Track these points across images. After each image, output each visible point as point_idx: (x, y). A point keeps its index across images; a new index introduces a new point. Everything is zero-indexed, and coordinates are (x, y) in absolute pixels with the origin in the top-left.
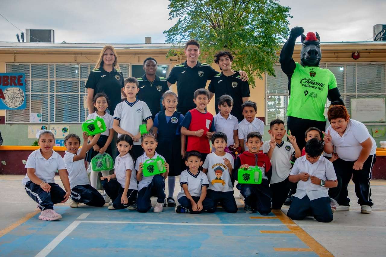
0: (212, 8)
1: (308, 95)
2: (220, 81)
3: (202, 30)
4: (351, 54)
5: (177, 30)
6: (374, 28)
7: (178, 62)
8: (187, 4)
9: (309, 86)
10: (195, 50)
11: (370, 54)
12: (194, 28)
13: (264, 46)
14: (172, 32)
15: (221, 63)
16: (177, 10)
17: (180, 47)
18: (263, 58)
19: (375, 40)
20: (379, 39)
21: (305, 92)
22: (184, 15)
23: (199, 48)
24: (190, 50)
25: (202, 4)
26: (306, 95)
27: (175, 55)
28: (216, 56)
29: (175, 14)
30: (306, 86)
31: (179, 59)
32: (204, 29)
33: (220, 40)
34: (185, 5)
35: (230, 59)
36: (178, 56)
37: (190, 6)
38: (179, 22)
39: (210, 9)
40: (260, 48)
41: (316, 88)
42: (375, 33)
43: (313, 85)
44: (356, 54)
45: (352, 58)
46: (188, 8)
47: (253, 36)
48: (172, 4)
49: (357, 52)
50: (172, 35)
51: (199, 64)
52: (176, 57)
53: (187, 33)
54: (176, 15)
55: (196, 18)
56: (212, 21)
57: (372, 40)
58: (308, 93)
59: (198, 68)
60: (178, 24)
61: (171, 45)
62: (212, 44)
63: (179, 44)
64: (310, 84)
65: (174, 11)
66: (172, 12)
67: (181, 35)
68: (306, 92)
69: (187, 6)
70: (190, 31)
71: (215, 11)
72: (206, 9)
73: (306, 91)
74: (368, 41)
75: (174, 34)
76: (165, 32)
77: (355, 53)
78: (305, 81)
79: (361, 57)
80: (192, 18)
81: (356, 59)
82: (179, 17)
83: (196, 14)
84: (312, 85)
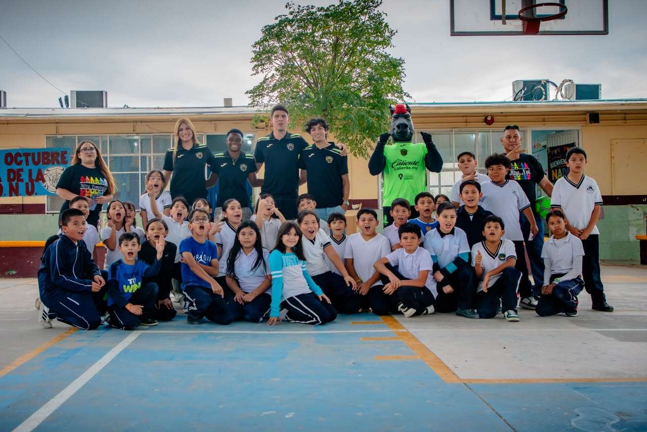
0: (307, 62)
1: (403, 178)
2: (312, 154)
3: (295, 90)
4: (484, 118)
5: (263, 89)
6: (513, 85)
7: (266, 130)
8: (275, 57)
9: (402, 168)
10: (284, 116)
11: (507, 117)
12: (285, 87)
13: (373, 109)
14: (257, 92)
15: (312, 132)
16: (263, 65)
17: (267, 111)
18: (373, 124)
19: (515, 99)
20: (520, 99)
21: (399, 176)
22: (271, 71)
23: (287, 113)
24: (277, 116)
25: (294, 57)
26: (401, 178)
27: (262, 121)
28: (307, 125)
29: (260, 69)
30: (398, 169)
31: (267, 126)
32: (297, 88)
33: (318, 102)
34: (273, 58)
35: (324, 129)
36: (266, 123)
37: (279, 60)
38: (266, 80)
39: (305, 63)
40: (369, 112)
41: (409, 168)
42: (514, 92)
43: (406, 166)
44: (489, 118)
45: (485, 124)
46: (277, 61)
47: (359, 97)
48: (256, 56)
49: (491, 116)
50: (256, 96)
51: (288, 135)
52: (263, 124)
53: (276, 94)
54: (262, 71)
55: (286, 73)
56: (307, 78)
57: (511, 99)
58: (402, 176)
59: (287, 139)
60: (264, 82)
61: (256, 108)
62: (308, 107)
63: (266, 108)
64: (402, 166)
65: (259, 65)
66: (256, 66)
67: (267, 95)
68: (401, 176)
69: (275, 60)
70: (279, 90)
71: (311, 65)
72: (299, 63)
73: (401, 174)
74: (507, 101)
75: (259, 95)
76: (247, 93)
77: (488, 116)
78: (396, 163)
79: (496, 122)
80: (282, 75)
81: (490, 125)
82: (265, 74)
83: (287, 70)
84: (404, 166)
